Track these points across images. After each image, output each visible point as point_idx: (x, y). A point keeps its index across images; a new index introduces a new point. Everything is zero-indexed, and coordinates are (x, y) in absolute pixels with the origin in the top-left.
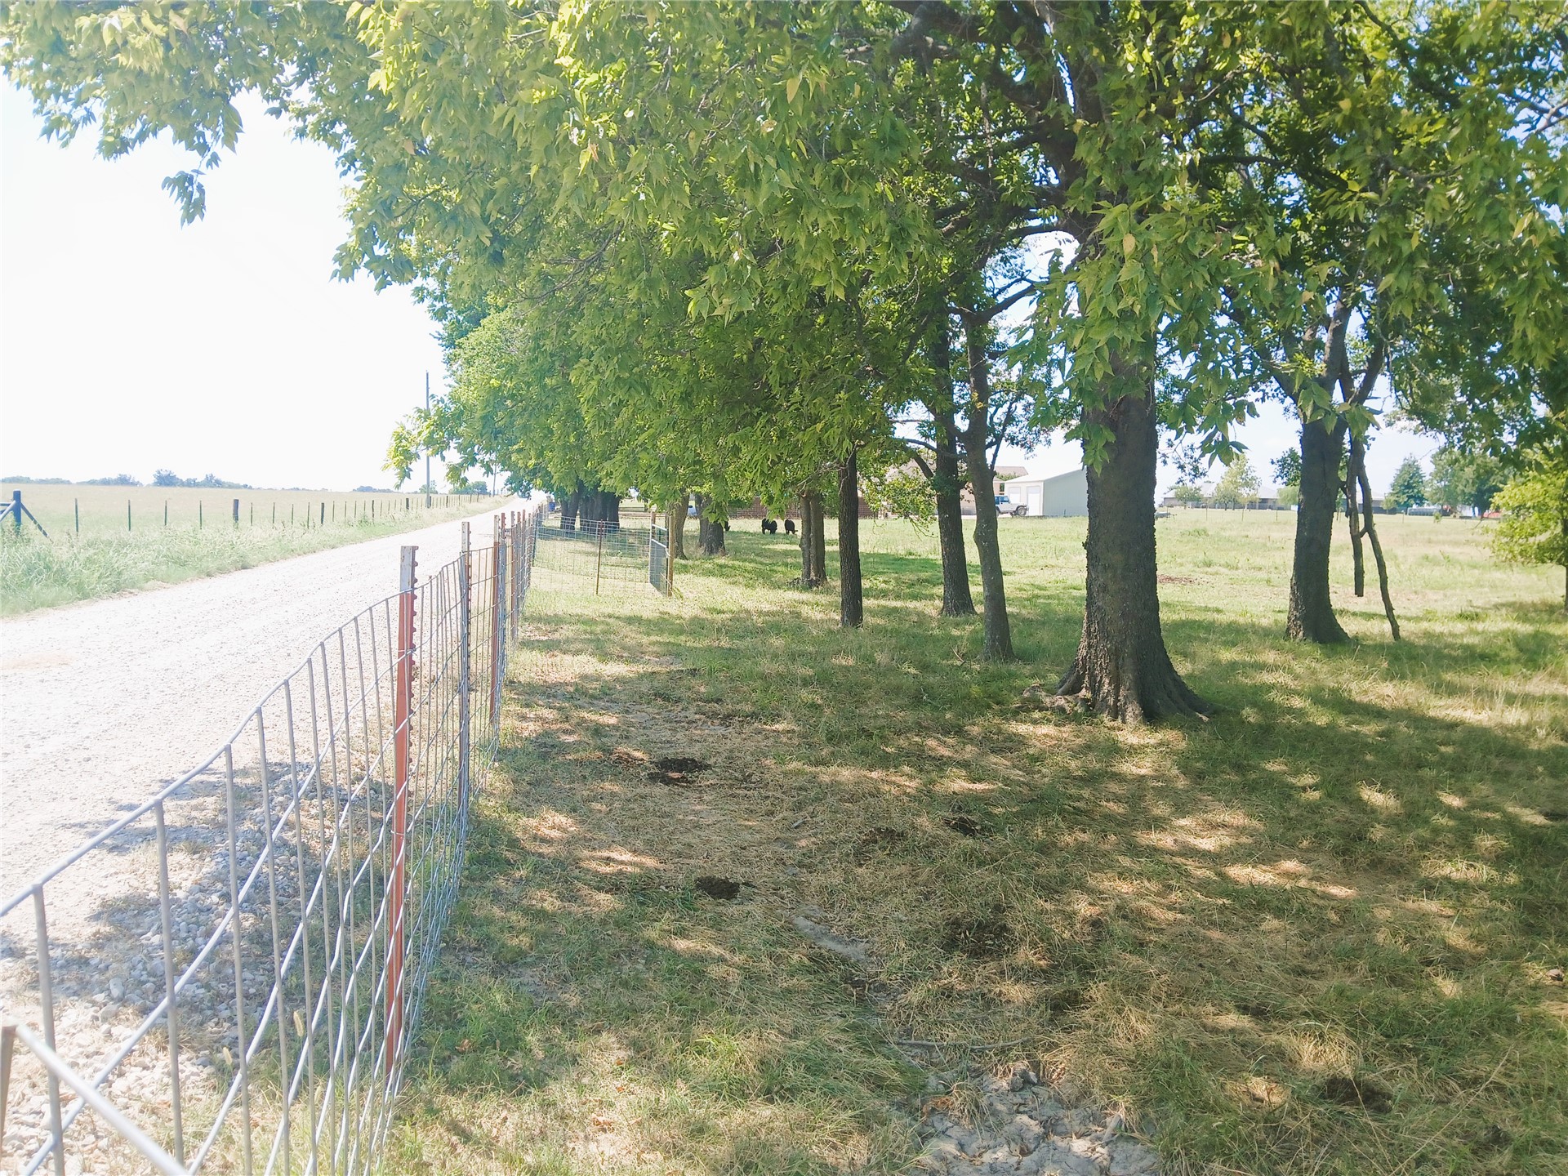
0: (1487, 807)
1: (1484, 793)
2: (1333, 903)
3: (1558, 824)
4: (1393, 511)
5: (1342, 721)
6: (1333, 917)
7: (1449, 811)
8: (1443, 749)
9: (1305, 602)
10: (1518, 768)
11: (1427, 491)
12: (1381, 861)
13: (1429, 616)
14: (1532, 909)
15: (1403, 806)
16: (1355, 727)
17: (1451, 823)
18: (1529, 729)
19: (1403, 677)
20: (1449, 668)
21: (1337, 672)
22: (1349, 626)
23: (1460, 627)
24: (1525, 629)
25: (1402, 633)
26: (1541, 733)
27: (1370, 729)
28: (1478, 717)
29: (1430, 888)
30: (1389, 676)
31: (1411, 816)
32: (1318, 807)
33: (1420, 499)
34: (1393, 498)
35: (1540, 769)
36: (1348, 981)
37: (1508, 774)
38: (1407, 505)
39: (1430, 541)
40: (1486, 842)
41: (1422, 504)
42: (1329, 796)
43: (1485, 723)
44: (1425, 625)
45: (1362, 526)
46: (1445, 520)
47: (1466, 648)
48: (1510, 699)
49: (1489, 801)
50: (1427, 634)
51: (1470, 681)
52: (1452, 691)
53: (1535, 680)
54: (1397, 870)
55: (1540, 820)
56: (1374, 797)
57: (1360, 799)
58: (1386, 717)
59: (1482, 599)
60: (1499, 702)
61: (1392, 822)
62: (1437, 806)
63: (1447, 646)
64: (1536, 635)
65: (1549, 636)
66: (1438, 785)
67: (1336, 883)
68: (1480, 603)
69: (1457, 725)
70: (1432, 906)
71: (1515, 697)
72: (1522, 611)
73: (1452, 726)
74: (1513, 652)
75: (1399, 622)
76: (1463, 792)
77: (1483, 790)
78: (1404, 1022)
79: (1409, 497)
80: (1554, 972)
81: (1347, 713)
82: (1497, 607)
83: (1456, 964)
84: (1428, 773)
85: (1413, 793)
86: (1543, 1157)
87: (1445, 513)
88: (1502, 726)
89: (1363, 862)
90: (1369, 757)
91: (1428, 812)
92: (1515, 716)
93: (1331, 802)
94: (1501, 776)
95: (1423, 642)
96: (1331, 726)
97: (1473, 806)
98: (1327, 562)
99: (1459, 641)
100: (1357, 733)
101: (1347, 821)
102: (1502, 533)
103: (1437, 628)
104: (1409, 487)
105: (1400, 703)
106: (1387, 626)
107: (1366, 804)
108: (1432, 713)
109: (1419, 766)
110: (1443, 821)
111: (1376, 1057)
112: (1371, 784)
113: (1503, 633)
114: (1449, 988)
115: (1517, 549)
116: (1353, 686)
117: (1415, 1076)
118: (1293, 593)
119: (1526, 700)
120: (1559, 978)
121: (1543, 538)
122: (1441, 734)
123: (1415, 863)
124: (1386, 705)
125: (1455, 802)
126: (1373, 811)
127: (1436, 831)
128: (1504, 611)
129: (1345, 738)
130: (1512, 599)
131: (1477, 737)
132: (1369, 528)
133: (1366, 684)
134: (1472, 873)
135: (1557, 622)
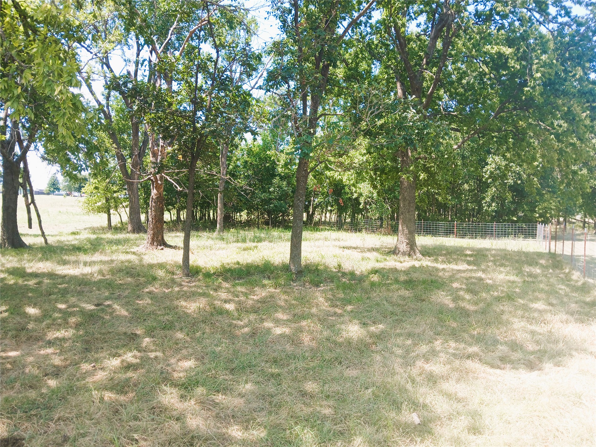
0: (74, 306)
1: (74, 301)
2: (9, 360)
3: (98, 308)
4: (48, 194)
5: (20, 281)
6: (9, 366)
7: (60, 310)
8: (60, 286)
9: (8, 233)
10: (87, 289)
11: (61, 186)
12: (31, 337)
13: (60, 234)
14: (87, 342)
15: (42, 312)
16: (26, 283)
17: (60, 315)
18: (92, 274)
19: (47, 260)
20: (66, 254)
21: (20, 260)
22: (27, 240)
23: (71, 238)
24: (93, 237)
25: (49, 242)
26: (96, 275)
27: (32, 282)
28: (74, 272)
29: (50, 343)
30: (41, 260)
31: (46, 315)
32: (7, 319)
33: (58, 189)
34: (48, 189)
35: (94, 288)
36: (12, 393)
37: (83, 292)
38: (54, 192)
39: (62, 205)
40: (73, 320)
41: (59, 191)
42: (12, 313)
43: (76, 274)
44: (58, 238)
45: (30, 201)
46: (68, 197)
47: (73, 245)
48: (85, 264)
49: (75, 304)
50: (58, 241)
51: (72, 258)
52: (65, 263)
53: (95, 255)
54: (38, 339)
55: (93, 307)
56: (32, 311)
57: (25, 313)
58: (39, 277)
59: (80, 226)
60: (81, 265)
61: (38, 320)
62: (56, 310)
63: (66, 245)
64: (97, 239)
65: (101, 239)
66: (56, 301)
67: (12, 350)
68: (80, 228)
69: (66, 276)
70: (50, 351)
71: (87, 262)
72: (94, 230)
73: (65, 276)
74: (89, 246)
75: (47, 237)
76: (66, 302)
77: (73, 300)
78: (33, 404)
79: (54, 189)
80: (92, 365)
81: (23, 276)
82: (85, 229)
83: (57, 373)
84: (53, 297)
85: (46, 306)
86: (81, 440)
87: (68, 195)
88: (83, 275)
89: (24, 339)
90: (30, 295)
91: (51, 313)
92: (87, 270)
93: (13, 316)
94: (80, 293)
95: (57, 244)
96: (15, 284)
97: (69, 307)
98: (16, 215)
99: (70, 243)
100: (26, 285)
101: (19, 323)
102: (85, 202)
103: (62, 239)
104: (54, 185)
105: (45, 271)
106: (42, 240)
107: (27, 314)
108: (57, 273)
109: (50, 295)
110: (57, 315)
111: (20, 423)
112: (29, 306)
113: (86, 239)
114: (52, 383)
115: (91, 208)
116: (27, 265)
117: (36, 426)
118: (2, 229)
119: (92, 263)
120: (94, 366)
121: (99, 204)
122: (60, 280)
123: (45, 334)
124: (39, 272)
125: (62, 306)
126: (30, 317)
127: (54, 320)
128: (87, 231)
129: (21, 287)
130: (90, 226)
131: (73, 279)
132: (33, 201)
133: (31, 264)
134: (67, 334)
135: (105, 233)
